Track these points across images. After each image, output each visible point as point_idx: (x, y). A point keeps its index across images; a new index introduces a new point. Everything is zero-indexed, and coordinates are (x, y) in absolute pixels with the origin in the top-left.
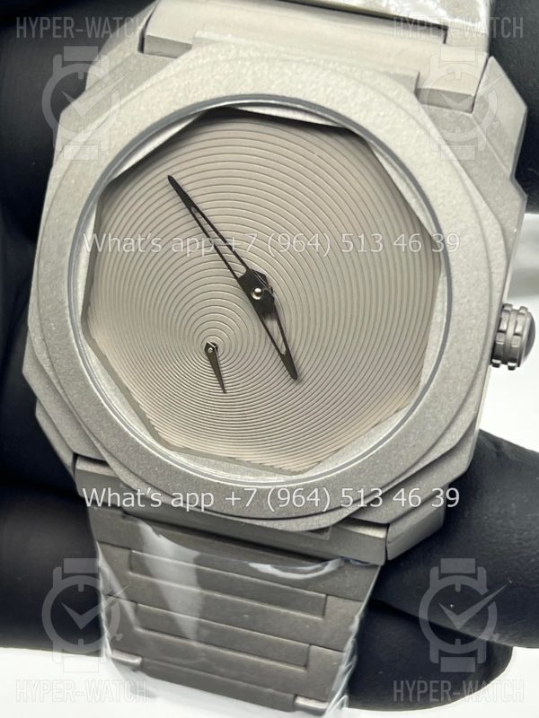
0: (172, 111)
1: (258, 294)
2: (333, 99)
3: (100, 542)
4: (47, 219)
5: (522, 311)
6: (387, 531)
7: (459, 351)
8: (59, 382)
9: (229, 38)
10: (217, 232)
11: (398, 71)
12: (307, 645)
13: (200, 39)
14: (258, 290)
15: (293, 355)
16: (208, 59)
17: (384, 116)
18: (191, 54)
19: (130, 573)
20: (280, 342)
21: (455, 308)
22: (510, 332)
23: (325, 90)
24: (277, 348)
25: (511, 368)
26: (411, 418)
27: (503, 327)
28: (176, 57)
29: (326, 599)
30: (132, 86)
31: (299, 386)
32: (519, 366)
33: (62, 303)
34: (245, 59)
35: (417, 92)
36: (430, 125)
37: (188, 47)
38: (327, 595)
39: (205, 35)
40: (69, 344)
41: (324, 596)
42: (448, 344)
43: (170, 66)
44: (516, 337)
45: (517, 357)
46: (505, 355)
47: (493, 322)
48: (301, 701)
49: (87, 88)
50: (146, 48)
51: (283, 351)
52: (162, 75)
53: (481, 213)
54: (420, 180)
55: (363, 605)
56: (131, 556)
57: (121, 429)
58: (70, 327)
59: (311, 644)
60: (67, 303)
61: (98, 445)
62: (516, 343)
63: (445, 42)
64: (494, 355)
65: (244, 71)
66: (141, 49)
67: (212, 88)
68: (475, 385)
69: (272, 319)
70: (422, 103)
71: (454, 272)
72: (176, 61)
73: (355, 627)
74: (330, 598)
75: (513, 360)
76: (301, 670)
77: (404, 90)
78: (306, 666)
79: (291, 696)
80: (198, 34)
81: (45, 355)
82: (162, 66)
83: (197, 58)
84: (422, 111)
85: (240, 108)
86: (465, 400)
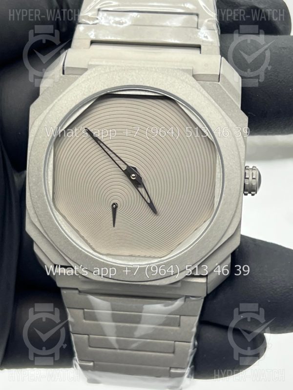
0: (84, 99)
1: (133, 177)
2: (157, 83)
3: (68, 308)
4: (30, 156)
5: (254, 168)
6: (207, 279)
7: (230, 189)
8: (45, 232)
9: (104, 63)
10: (111, 151)
11: (184, 68)
12: (173, 342)
13: (91, 65)
14: (133, 175)
15: (153, 203)
16: (96, 74)
17: (181, 88)
18: (88, 72)
19: (84, 321)
20: (147, 198)
21: (226, 170)
22: (251, 178)
23: (153, 80)
24: (145, 200)
25: (253, 195)
26: (212, 224)
27: (247, 177)
28: (81, 75)
29: (180, 318)
30: (62, 90)
31: (158, 217)
32: (256, 193)
33: (42, 194)
34: (114, 71)
35: (194, 76)
36: (202, 89)
37: (86, 70)
38: (180, 316)
39: (93, 63)
40: (48, 212)
41: (178, 316)
42: (225, 187)
43: (80, 79)
44: (254, 180)
45: (255, 189)
46: (250, 189)
47: (243, 174)
48: (173, 371)
49: (40, 94)
50: (65, 73)
51: (149, 201)
52: (76, 83)
53: (230, 125)
54: (202, 114)
55: (197, 318)
56: (84, 313)
57: (78, 249)
58: (48, 204)
59: (175, 341)
60: (45, 193)
61: (67, 258)
62: (254, 183)
63: (200, 53)
64: (245, 190)
65: (114, 77)
66: (63, 73)
67: (100, 86)
68: (238, 205)
69: (141, 187)
70: (197, 80)
71: (223, 154)
72: (81, 76)
73: (194, 330)
74: (182, 317)
75: (254, 191)
76: (171, 355)
77: (188, 75)
78: (174, 353)
79: (168, 368)
80: (90, 63)
81: (36, 220)
82: (75, 79)
83: (91, 73)
84: (198, 84)
85: (115, 93)
86: (235, 212)
